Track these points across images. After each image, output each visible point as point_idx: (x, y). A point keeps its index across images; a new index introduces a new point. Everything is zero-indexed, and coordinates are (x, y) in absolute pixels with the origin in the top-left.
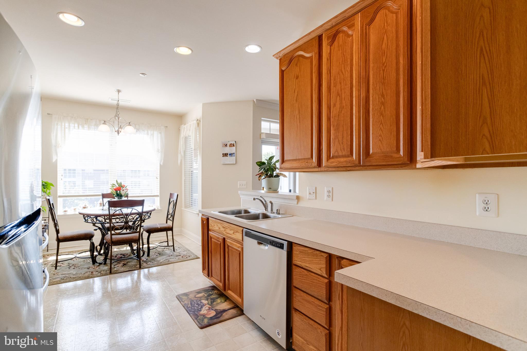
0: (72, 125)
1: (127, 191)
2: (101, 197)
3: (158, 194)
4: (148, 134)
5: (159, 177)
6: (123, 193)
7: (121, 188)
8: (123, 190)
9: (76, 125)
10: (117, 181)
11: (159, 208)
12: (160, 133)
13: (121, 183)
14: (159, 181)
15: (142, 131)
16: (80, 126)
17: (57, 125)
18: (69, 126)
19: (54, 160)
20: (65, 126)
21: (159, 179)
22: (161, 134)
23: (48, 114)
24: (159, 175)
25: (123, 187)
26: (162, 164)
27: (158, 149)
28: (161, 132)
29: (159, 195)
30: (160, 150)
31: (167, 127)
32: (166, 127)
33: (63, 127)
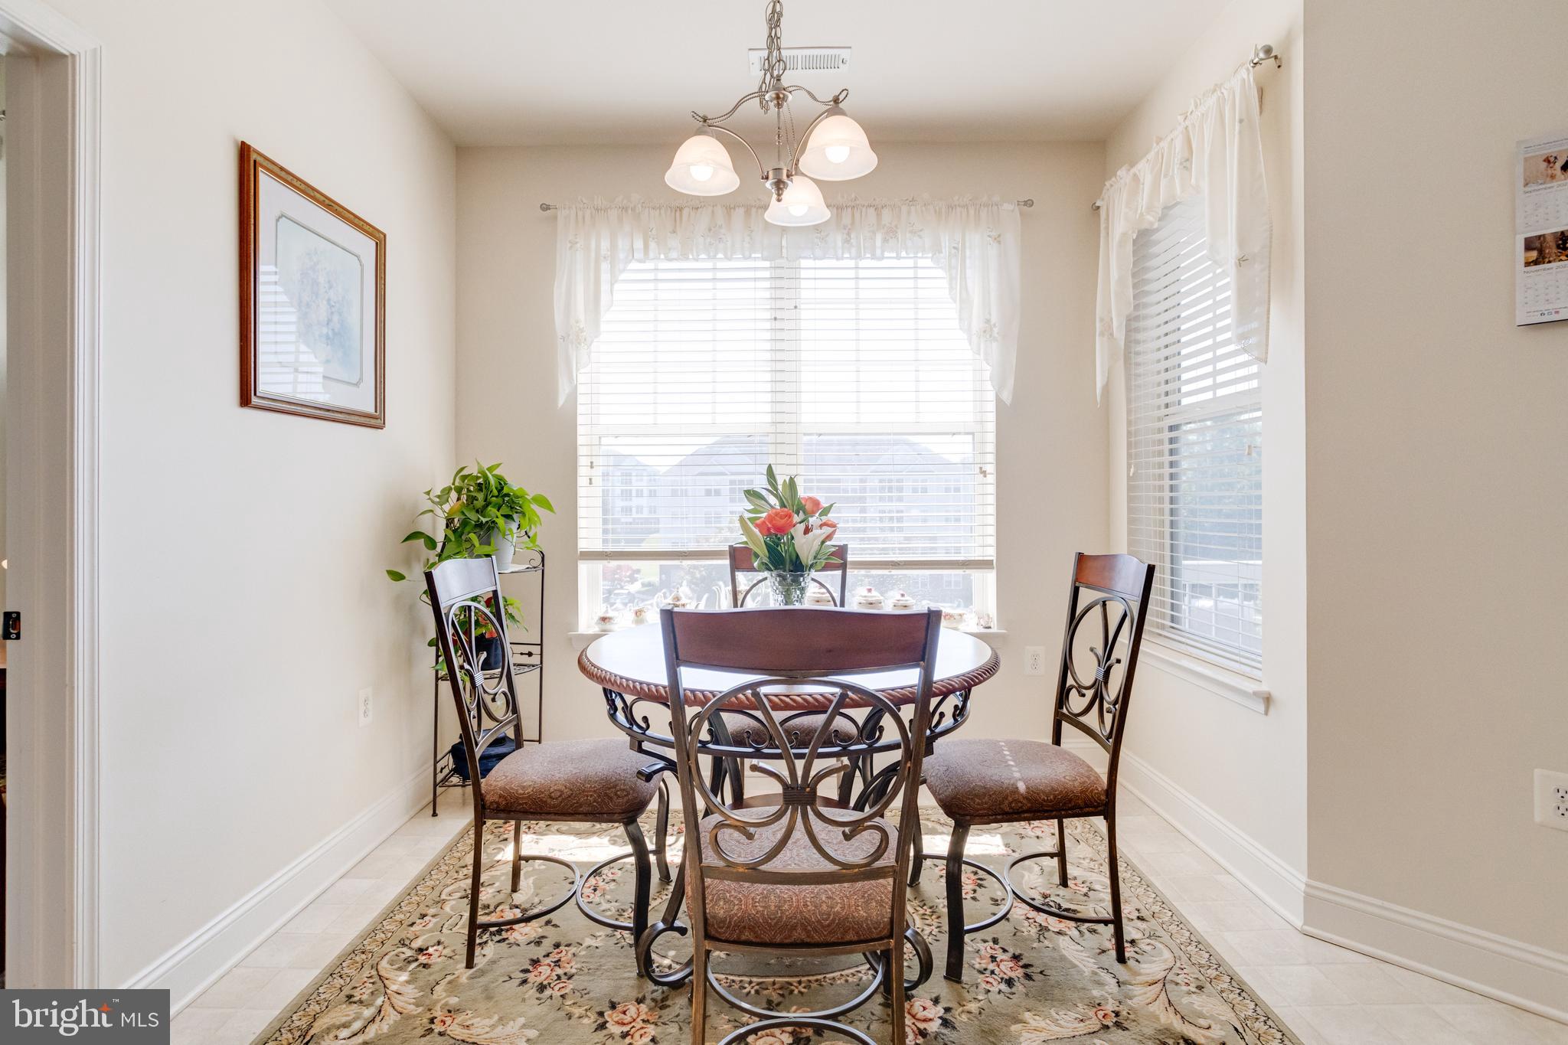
0: (622, 243)
1: (829, 537)
2: (727, 562)
3: (990, 553)
4: (937, 249)
5: (991, 469)
6: (805, 545)
7: (790, 516)
8: (807, 531)
9: (639, 244)
10: (770, 474)
11: (994, 630)
12: (998, 239)
13: (792, 484)
14: (991, 489)
15: (908, 235)
16: (653, 245)
17: (571, 248)
18: (613, 246)
19: (561, 402)
20: (598, 247)
21: (991, 479)
22: (999, 242)
23: (545, 207)
24: (991, 458)
25: (808, 514)
26: (1007, 397)
27: (988, 321)
28: (999, 236)
29: (994, 558)
30: (996, 330)
31: (1029, 203)
32: (1026, 203)
33: (593, 255)
